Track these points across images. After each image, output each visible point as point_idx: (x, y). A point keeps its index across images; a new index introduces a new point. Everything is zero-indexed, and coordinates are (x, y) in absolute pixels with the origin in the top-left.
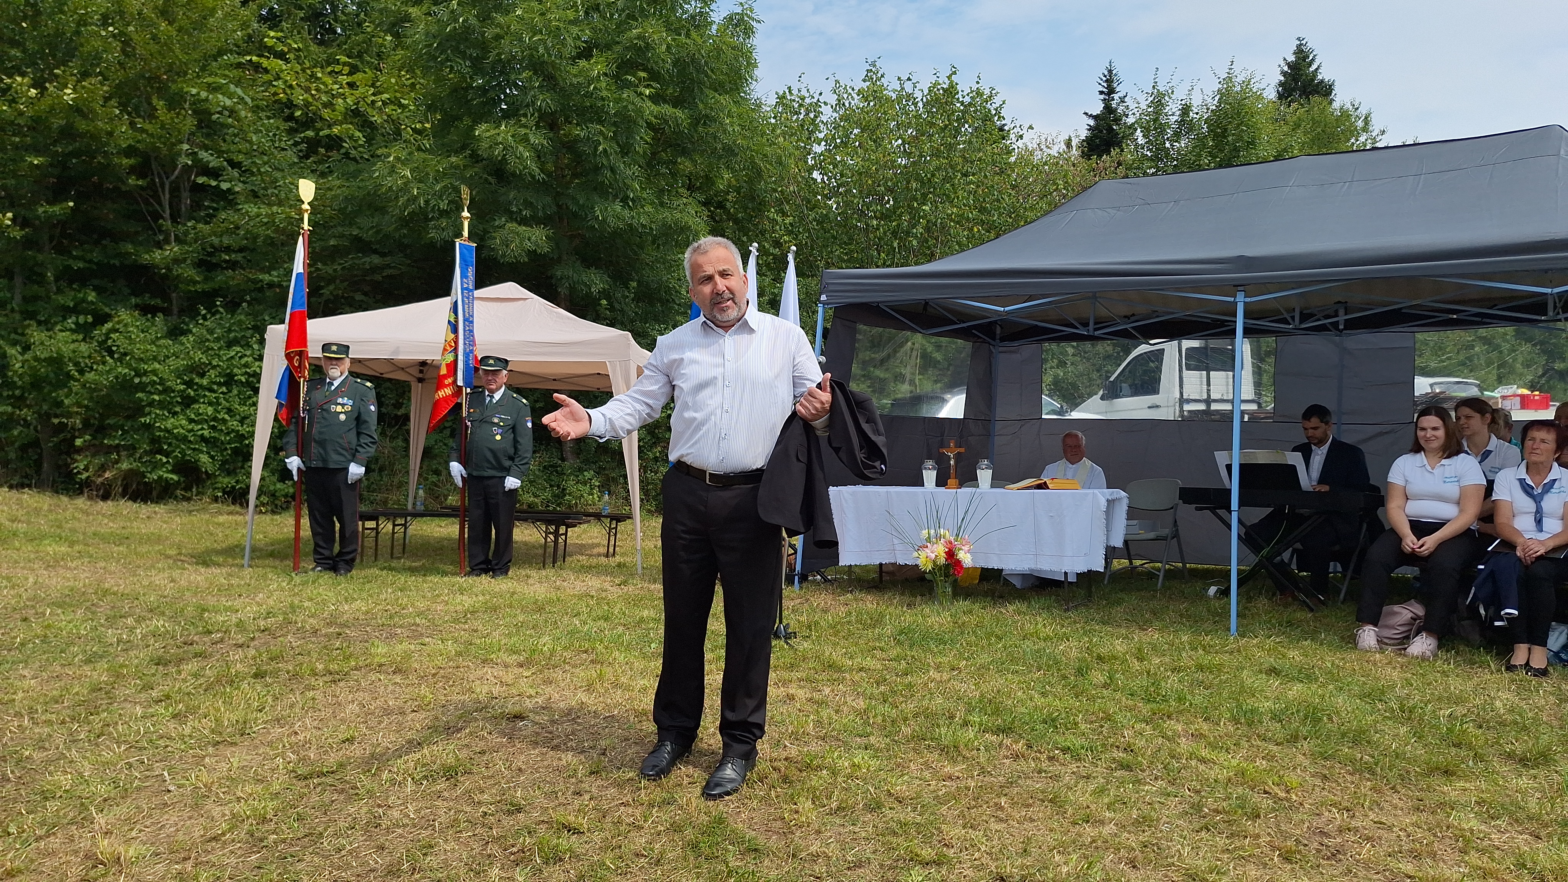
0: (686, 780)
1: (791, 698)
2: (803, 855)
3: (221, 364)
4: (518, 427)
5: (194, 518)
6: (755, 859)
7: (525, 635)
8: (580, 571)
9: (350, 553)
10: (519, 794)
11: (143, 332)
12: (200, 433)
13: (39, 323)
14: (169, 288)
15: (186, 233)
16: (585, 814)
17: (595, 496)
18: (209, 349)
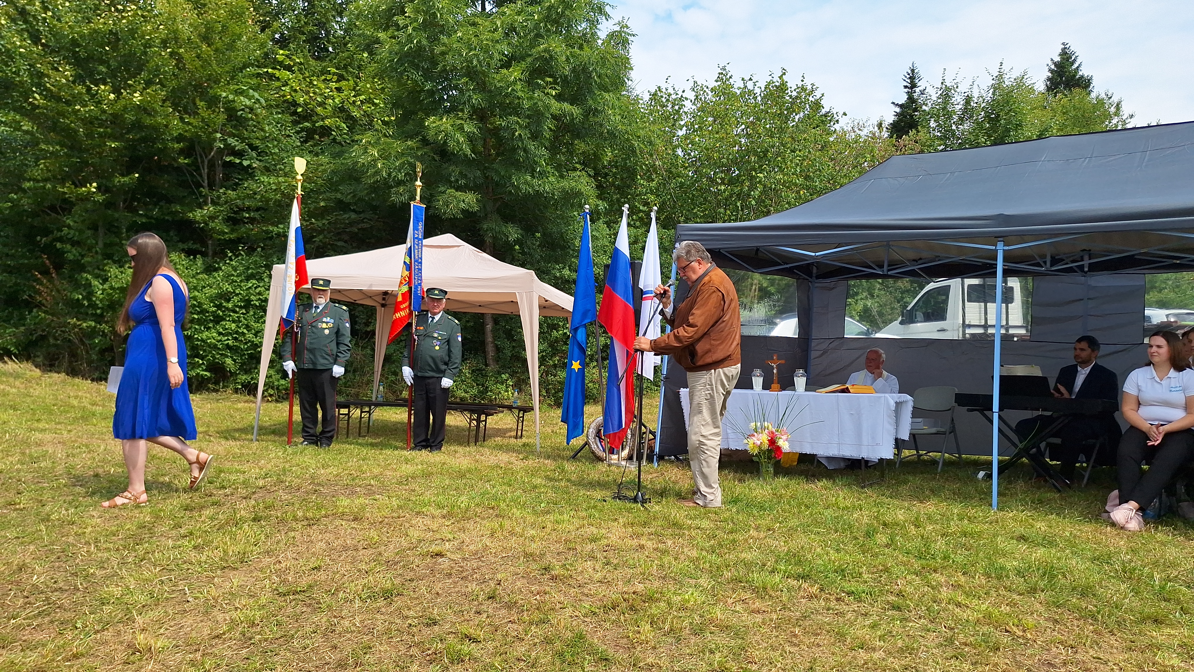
0: (559, 606)
1: (642, 547)
2: (641, 664)
3: (242, 292)
4: (452, 341)
5: (220, 405)
6: (605, 666)
7: (448, 494)
8: (494, 448)
9: (330, 432)
10: (435, 612)
11: (187, 269)
12: (227, 342)
13: (115, 262)
14: (207, 238)
15: (219, 197)
16: (482, 628)
17: (510, 393)
18: (233, 281)
